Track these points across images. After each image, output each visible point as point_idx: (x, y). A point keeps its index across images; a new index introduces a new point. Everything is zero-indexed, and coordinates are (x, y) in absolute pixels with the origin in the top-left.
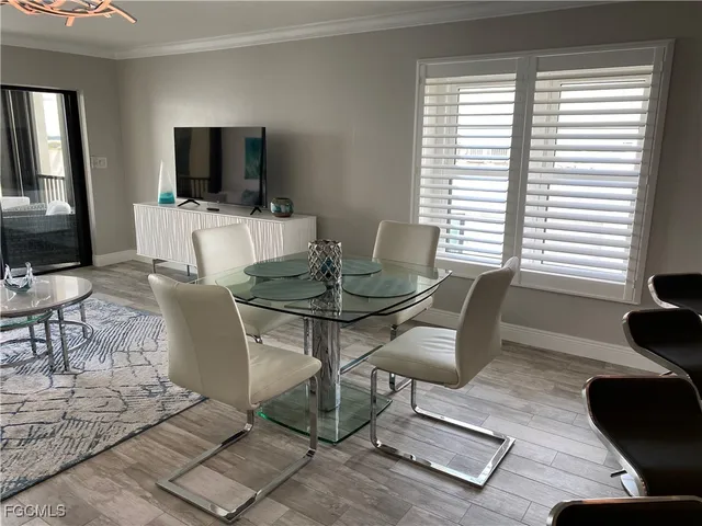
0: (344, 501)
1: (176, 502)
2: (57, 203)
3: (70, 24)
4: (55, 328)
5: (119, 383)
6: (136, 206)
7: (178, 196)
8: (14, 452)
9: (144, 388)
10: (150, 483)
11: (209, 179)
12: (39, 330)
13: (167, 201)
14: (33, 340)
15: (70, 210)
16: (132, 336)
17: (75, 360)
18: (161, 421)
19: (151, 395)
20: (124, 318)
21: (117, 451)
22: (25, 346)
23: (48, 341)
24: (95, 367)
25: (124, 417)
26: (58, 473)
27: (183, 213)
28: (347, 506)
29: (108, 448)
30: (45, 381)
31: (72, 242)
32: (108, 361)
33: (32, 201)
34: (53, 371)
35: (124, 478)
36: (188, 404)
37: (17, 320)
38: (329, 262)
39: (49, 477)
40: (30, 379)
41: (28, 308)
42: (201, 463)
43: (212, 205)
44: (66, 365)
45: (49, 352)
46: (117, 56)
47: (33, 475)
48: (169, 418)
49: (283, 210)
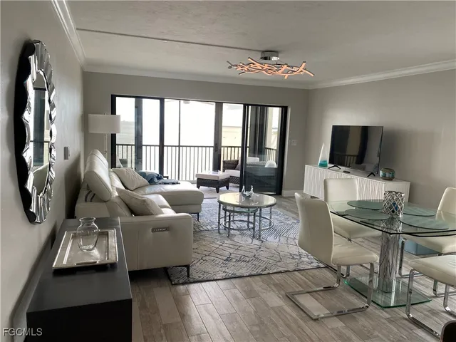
0: (376, 333)
1: (292, 303)
2: (271, 161)
3: (286, 78)
4: (257, 218)
5: (280, 250)
6: (306, 166)
7: (330, 163)
8: (233, 264)
9: (291, 254)
10: (283, 293)
11: (357, 156)
12: (251, 219)
13: (323, 165)
14: (249, 222)
15: (275, 166)
16: (292, 231)
17: (263, 235)
18: (295, 271)
19: (293, 258)
20: (290, 222)
21: (272, 276)
22: (245, 224)
23: (254, 224)
24: (272, 240)
25: (279, 264)
26: (247, 276)
27: (330, 172)
28: (378, 336)
29: (269, 274)
30: (250, 240)
31: (274, 183)
32: (278, 239)
33: (260, 160)
34: (254, 237)
35: (273, 287)
36: (310, 267)
37: (244, 210)
38: (394, 204)
39: (244, 277)
40: (244, 238)
41: (248, 205)
42: (308, 292)
43: (347, 169)
44: (260, 236)
45: (253, 228)
46: (311, 87)
47: (238, 274)
48: (299, 270)
49: (387, 176)
